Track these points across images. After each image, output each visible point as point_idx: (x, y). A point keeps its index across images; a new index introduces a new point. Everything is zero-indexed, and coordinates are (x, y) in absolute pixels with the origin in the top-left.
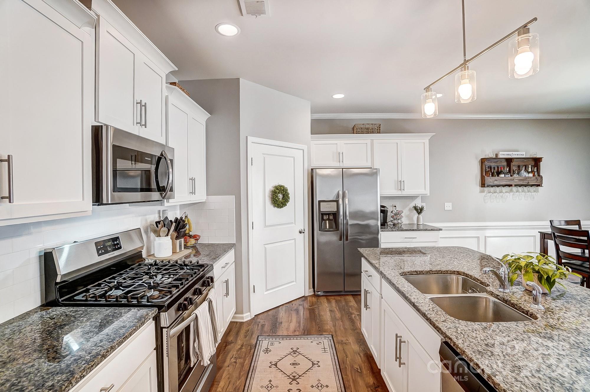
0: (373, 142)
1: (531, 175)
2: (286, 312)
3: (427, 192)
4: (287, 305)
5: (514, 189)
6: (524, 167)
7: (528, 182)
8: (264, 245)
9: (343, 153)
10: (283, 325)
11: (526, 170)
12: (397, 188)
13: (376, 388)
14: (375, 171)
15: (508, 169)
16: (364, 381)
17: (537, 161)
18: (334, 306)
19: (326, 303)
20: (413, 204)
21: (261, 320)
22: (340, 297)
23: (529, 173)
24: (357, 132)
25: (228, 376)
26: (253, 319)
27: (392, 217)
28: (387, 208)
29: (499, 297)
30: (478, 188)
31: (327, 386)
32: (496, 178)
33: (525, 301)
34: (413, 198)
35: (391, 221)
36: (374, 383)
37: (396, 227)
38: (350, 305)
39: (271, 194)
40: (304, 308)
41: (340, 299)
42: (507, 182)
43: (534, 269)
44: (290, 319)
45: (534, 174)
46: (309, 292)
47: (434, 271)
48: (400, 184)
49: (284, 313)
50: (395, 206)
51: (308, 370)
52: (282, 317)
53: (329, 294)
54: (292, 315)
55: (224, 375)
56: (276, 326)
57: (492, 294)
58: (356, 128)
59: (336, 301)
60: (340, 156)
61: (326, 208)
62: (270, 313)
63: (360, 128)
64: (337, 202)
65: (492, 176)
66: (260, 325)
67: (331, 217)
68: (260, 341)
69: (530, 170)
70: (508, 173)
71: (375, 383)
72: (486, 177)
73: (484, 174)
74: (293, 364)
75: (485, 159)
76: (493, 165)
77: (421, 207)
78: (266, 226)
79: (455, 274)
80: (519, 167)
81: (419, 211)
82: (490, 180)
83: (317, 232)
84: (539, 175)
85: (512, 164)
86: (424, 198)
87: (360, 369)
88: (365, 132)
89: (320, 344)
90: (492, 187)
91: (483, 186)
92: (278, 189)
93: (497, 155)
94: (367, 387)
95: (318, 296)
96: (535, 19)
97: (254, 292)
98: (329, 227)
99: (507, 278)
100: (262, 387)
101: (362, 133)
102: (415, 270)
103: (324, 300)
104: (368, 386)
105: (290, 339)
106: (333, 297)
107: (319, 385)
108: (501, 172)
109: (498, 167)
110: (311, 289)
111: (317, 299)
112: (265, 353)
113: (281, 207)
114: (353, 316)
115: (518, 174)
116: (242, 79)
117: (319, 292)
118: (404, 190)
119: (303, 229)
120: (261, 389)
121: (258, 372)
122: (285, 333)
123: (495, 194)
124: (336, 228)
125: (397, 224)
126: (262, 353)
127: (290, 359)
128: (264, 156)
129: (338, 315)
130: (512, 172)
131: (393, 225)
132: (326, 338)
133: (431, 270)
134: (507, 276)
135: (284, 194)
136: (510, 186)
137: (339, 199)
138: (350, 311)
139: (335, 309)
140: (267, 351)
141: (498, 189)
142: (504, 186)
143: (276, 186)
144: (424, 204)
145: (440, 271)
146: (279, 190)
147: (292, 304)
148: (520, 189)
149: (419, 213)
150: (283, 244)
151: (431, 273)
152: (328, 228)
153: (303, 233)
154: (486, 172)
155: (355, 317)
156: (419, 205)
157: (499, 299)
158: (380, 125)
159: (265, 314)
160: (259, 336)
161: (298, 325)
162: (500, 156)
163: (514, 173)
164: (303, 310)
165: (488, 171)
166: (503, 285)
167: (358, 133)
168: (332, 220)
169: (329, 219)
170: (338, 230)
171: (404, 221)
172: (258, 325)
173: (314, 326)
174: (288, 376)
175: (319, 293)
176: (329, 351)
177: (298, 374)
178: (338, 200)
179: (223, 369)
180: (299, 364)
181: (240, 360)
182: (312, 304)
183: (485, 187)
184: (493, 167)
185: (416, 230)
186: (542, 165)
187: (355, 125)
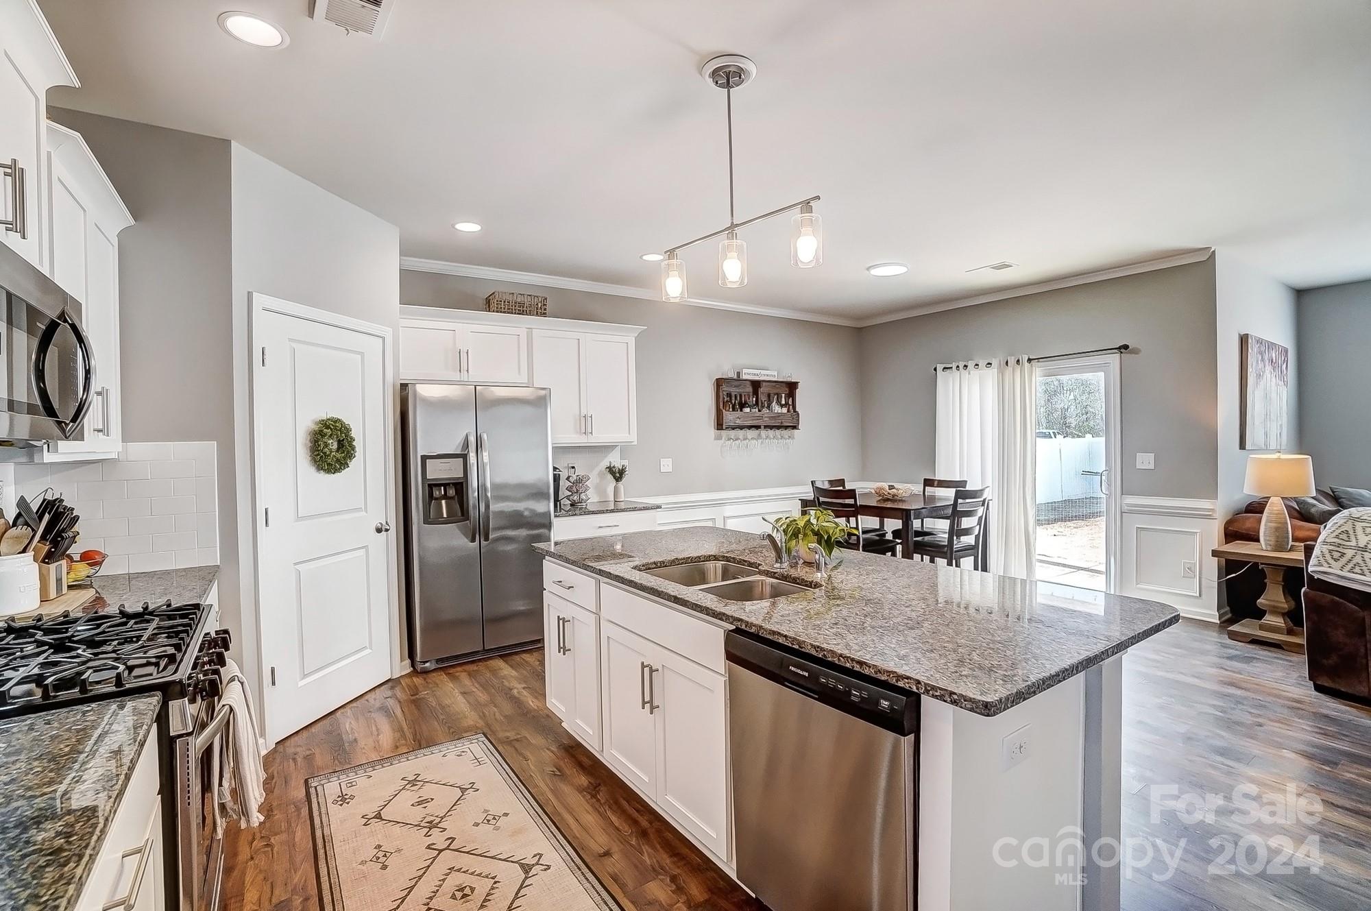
0: (532, 334)
1: (785, 410)
2: (357, 719)
3: (633, 438)
4: (354, 704)
5: (763, 433)
6: (776, 397)
7: (782, 422)
8: (296, 564)
9: (467, 353)
10: (362, 743)
11: (779, 402)
12: (579, 430)
13: (595, 788)
14: (543, 392)
15: (754, 399)
16: (572, 785)
17: (792, 387)
18: (468, 683)
19: (449, 681)
20: (605, 463)
21: (299, 748)
22: (476, 664)
23: (782, 406)
24: (497, 308)
25: (261, 876)
26: (274, 751)
27: (569, 489)
28: (560, 471)
29: (776, 575)
30: (712, 431)
31: (506, 815)
32: (738, 413)
33: (807, 572)
34: (606, 449)
35: (568, 497)
36: (590, 782)
37: (576, 508)
38: (502, 674)
39: (309, 439)
40: (400, 702)
41: (475, 668)
42: (754, 421)
43: (813, 530)
44: (374, 728)
45: (789, 408)
46: (402, 669)
47: (681, 559)
48: (585, 422)
49: (352, 722)
50: (573, 467)
51: (457, 802)
52: (352, 729)
53: (449, 664)
54: (375, 721)
55: (247, 879)
56: (344, 750)
57: (767, 574)
58: (497, 301)
59: (470, 674)
60: (460, 359)
61: (440, 471)
62: (313, 730)
63: (504, 302)
64: (464, 457)
65: (734, 410)
66: (299, 760)
67: (451, 492)
68: (316, 788)
69: (783, 402)
70: (754, 405)
71: (592, 781)
72: (724, 411)
73: (721, 407)
74: (419, 803)
75: (723, 380)
76: (734, 391)
77: (621, 468)
78: (299, 518)
79: (710, 561)
80: (769, 395)
81: (618, 474)
82: (730, 417)
83: (419, 528)
84: (795, 411)
85: (761, 390)
86: (625, 449)
87: (559, 771)
88: (515, 310)
89: (463, 754)
90: (733, 429)
91: (720, 427)
92: (328, 427)
93: (738, 374)
94: (580, 792)
95: (426, 672)
96: (818, 198)
97: (274, 683)
98: (447, 515)
99: (784, 548)
100: (363, 863)
101: (508, 313)
102: (652, 561)
103: (442, 678)
104: (581, 790)
105: (392, 764)
106: (459, 669)
107: (490, 818)
108: (746, 403)
109: (741, 396)
110: (405, 660)
111: (425, 679)
112: (341, 805)
113: (336, 471)
114: (515, 691)
115: (768, 407)
116: (237, 144)
117: (427, 662)
118: (592, 433)
119: (384, 523)
120: (364, 868)
121: (341, 842)
122: (375, 757)
123: (737, 442)
124: (463, 515)
125: (578, 503)
126: (333, 809)
127: (409, 797)
128: (294, 345)
129: (482, 697)
130: (760, 404)
131: (571, 505)
132: (473, 741)
133: (677, 559)
134: (784, 545)
135: (343, 440)
136: (758, 427)
137: (468, 451)
138: (505, 686)
139: (471, 687)
140: (343, 799)
141: (740, 433)
142: (750, 427)
143: (323, 421)
144: (625, 463)
145: (689, 558)
146: (331, 429)
147: (367, 700)
148: (771, 433)
149: (618, 479)
150: (340, 560)
151: (677, 563)
152: (445, 516)
153: (387, 530)
154: (724, 402)
155: (518, 693)
156: (618, 464)
157: (777, 578)
158: (546, 299)
159: (305, 734)
160: (309, 780)
161: (398, 735)
162: (745, 377)
163: (763, 407)
164: (399, 707)
165: (727, 401)
166: (780, 558)
167: (501, 312)
168: (452, 498)
169: (445, 497)
170: (468, 519)
171: (591, 498)
172: (294, 759)
173: (439, 728)
174: (416, 826)
175: (427, 665)
176: (488, 760)
177: (437, 816)
178: (466, 452)
179: (237, 868)
180: (432, 799)
181: (277, 837)
182: (415, 691)
183: (723, 429)
184: (733, 394)
185: (612, 511)
186: (798, 392)
187: (493, 293)
